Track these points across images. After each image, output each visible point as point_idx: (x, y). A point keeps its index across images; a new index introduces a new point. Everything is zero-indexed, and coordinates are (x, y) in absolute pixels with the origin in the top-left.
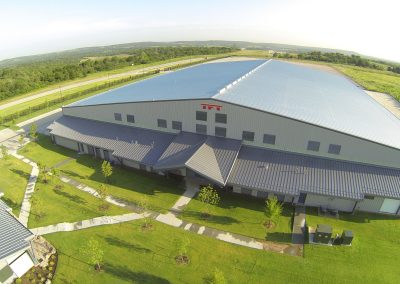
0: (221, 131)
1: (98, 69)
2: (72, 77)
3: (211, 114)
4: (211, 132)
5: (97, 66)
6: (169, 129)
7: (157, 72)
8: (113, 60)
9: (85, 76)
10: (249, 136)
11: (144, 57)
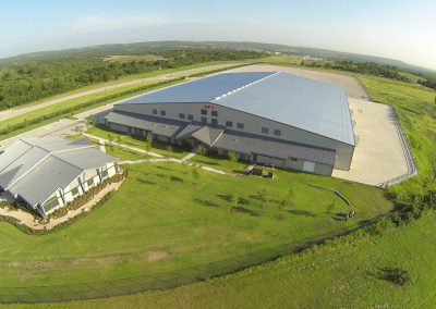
0: (214, 121)
1: (128, 72)
2: (105, 80)
3: (209, 111)
4: (209, 121)
5: (126, 69)
6: (186, 120)
7: (183, 78)
8: (141, 63)
9: (116, 78)
10: (229, 124)
11: (171, 61)
